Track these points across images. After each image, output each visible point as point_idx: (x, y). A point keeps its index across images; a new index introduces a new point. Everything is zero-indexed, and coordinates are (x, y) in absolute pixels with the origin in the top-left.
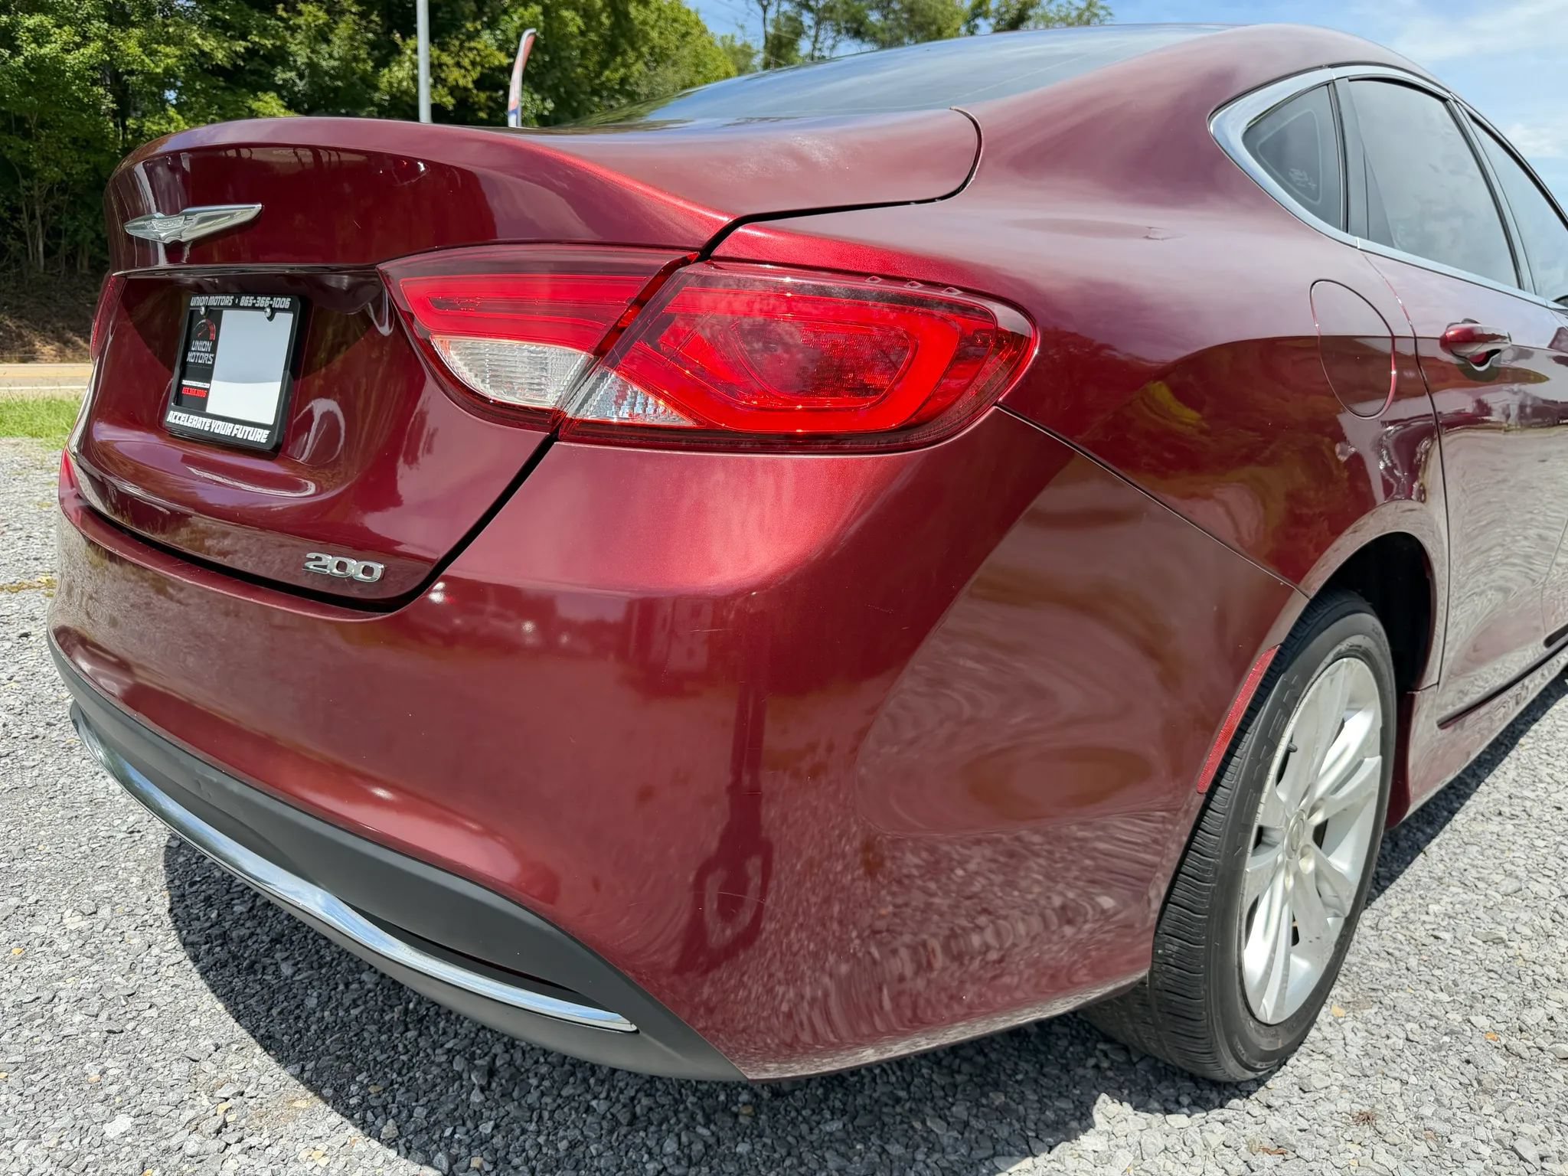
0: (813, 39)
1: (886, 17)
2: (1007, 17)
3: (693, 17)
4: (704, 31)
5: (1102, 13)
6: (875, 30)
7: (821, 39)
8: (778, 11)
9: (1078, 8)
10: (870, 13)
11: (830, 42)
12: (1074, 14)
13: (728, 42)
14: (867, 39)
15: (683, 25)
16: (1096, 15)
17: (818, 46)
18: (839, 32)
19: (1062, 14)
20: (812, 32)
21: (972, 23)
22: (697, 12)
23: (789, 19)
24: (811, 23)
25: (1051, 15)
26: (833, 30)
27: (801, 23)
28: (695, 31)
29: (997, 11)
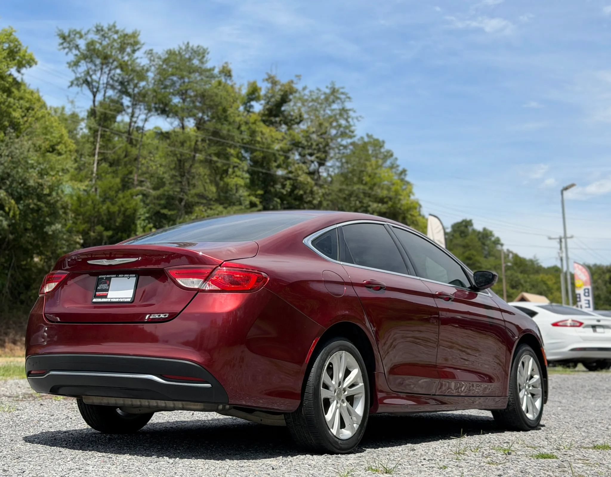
0: (130, 115)
1: (184, 100)
2: (273, 100)
3: (36, 95)
4: (44, 106)
5: (342, 96)
6: (176, 108)
7: (136, 115)
8: (104, 95)
9: (325, 93)
10: (173, 97)
11: (143, 117)
12: (323, 97)
13: (59, 111)
14: (171, 115)
15: (27, 102)
16: (338, 98)
17: (134, 119)
18: (150, 110)
19: (314, 97)
20: (130, 110)
21: (248, 104)
22: (38, 91)
23: (112, 101)
24: (129, 104)
25: (306, 97)
26: (145, 109)
27: (122, 104)
28: (36, 106)
29: (265, 95)
